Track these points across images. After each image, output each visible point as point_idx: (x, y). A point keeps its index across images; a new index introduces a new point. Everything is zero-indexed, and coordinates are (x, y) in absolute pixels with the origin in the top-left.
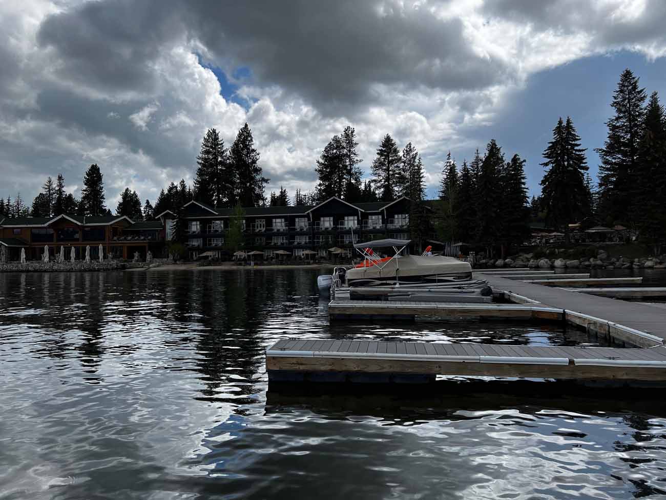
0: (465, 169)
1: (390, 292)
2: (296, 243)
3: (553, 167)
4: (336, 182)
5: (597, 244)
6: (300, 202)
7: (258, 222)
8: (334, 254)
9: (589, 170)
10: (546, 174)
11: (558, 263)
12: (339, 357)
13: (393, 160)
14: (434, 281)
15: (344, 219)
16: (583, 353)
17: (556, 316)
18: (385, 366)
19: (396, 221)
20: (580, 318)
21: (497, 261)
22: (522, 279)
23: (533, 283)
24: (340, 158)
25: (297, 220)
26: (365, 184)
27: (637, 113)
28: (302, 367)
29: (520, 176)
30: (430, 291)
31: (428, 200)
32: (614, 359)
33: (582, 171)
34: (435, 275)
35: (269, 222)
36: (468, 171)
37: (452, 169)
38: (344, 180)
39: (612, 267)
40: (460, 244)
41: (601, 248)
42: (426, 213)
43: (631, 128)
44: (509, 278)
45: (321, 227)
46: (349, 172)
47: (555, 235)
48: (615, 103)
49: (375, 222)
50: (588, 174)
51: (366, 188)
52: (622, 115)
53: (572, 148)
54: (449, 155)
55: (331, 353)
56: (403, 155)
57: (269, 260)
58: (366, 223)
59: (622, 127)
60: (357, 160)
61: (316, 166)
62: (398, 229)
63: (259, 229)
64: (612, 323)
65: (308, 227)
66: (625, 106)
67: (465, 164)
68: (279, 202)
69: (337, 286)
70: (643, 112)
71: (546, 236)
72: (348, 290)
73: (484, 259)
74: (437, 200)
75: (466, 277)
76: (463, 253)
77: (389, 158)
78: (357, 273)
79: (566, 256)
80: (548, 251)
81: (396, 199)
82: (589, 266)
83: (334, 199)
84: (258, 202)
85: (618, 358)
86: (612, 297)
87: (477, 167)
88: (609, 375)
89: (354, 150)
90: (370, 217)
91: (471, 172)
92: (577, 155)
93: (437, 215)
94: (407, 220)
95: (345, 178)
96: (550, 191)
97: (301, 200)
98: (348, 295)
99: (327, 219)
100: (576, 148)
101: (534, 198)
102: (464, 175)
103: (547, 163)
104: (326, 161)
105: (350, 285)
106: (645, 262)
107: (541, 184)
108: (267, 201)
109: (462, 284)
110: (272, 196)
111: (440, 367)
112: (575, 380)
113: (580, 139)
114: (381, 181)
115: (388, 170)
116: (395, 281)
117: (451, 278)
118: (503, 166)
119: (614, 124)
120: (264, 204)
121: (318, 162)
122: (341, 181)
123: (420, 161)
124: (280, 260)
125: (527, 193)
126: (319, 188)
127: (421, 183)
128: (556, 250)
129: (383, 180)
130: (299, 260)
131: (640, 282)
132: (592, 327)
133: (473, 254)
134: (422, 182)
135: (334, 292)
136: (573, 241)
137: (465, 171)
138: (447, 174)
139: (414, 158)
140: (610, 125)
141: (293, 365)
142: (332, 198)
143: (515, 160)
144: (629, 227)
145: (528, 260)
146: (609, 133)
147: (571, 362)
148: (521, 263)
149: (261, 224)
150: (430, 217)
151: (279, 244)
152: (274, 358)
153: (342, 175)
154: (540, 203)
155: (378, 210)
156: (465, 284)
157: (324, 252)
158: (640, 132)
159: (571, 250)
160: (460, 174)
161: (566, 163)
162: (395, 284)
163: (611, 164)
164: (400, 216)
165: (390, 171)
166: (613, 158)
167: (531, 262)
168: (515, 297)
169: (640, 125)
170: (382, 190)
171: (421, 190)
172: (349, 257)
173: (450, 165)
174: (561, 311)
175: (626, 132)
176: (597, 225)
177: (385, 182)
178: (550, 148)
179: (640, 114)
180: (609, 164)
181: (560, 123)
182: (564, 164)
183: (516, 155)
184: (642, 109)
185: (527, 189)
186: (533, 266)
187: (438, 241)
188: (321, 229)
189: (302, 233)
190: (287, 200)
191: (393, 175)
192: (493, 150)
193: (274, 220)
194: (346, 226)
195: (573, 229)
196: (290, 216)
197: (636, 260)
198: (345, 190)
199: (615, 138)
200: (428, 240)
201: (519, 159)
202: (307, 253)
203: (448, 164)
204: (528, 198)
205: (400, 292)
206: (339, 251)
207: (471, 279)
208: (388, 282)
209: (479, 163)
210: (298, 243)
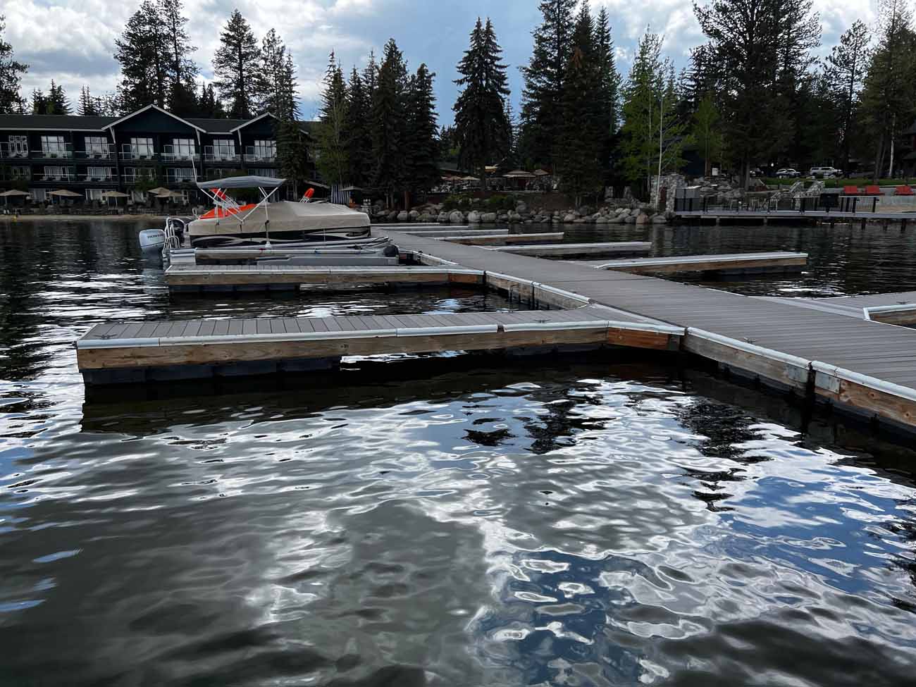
0: (355, 78)
1: (259, 255)
2: (89, 179)
3: (468, 86)
4: (153, 81)
5: (516, 193)
6: (89, 111)
7: (13, 141)
8: (159, 198)
9: (511, 94)
10: (461, 96)
11: (472, 216)
12: (200, 343)
13: (248, 54)
14: (321, 239)
15: (172, 143)
16: (512, 319)
17: (476, 279)
18: (270, 351)
19: (257, 150)
20: (502, 280)
21: (399, 212)
22: (431, 235)
23: (445, 240)
24: (157, 39)
25: (87, 139)
26: (204, 89)
27: (567, 23)
28: (140, 362)
29: (428, 95)
30: (316, 253)
31: (304, 122)
32: (544, 322)
33: (503, 95)
34: (322, 230)
35: (35, 141)
36: (359, 82)
37: (337, 78)
38: (167, 78)
39: (530, 221)
40: (352, 188)
41: (519, 197)
42: (302, 140)
43: (559, 42)
44: (416, 235)
45: (132, 153)
46: (175, 66)
47: (469, 180)
48: (543, 5)
49: (224, 151)
50: (508, 100)
51: (205, 95)
52: (550, 23)
53: (492, 63)
54: (332, 55)
55: (187, 338)
56: (264, 48)
57: (41, 207)
58: (210, 151)
59: (549, 40)
60: (188, 47)
61: (116, 50)
62: (261, 162)
63: (17, 152)
64: (538, 284)
65: (109, 152)
66: (553, 11)
67: (355, 73)
68: (51, 108)
69: (173, 246)
70: (572, 23)
71: (458, 181)
72: (193, 252)
73: (382, 210)
74: (317, 122)
75: (364, 233)
76: (356, 202)
77: (240, 49)
78: (204, 226)
79: (482, 208)
80: (460, 201)
81: (255, 117)
82: (506, 220)
83: (152, 107)
84: (9, 105)
85: (549, 321)
86: (534, 256)
87: (372, 76)
88: (537, 340)
89: (182, 30)
90: (215, 142)
91: (364, 83)
92: (497, 72)
93: (318, 144)
94: (275, 149)
95: (168, 76)
96: (464, 119)
97: (91, 107)
98: (193, 260)
99: (143, 141)
100: (496, 63)
101: (444, 128)
102: (353, 88)
103: (461, 81)
104: (132, 42)
105: (194, 245)
106: (565, 216)
107: (454, 110)
108: (26, 104)
109: (358, 243)
110: (35, 96)
111: (346, 346)
112: (504, 349)
113: (501, 51)
114: (229, 85)
115: (240, 68)
116: (264, 239)
117: (343, 235)
118: (406, 80)
119: (541, 34)
120: (21, 110)
121: (119, 44)
122: (161, 80)
123: (289, 59)
124: (64, 206)
125: (436, 121)
126: (124, 88)
127: (293, 95)
128: (470, 199)
129: (233, 85)
130: (98, 208)
131: (561, 238)
132: (515, 290)
133: (368, 202)
134: (293, 92)
135: (168, 256)
136: (489, 188)
137: (355, 82)
138: (331, 83)
139: (281, 54)
140: (537, 36)
141: (125, 359)
142: (150, 107)
143: (422, 72)
144: (550, 172)
145: (437, 212)
146: (535, 47)
147: (500, 329)
148: (428, 215)
149: (18, 145)
150: (307, 146)
151: (58, 179)
152: (91, 351)
153: (162, 70)
154: (451, 135)
155: (228, 132)
156: (361, 243)
157: (142, 195)
158: (569, 49)
159: (487, 200)
160: (348, 86)
161: (484, 83)
162: (264, 243)
163: (535, 88)
164: (263, 142)
165: (244, 70)
166: (538, 81)
167: (441, 215)
168: (426, 259)
169: (569, 40)
170: (233, 100)
171: (292, 105)
172: (185, 203)
173: (334, 71)
174: (481, 273)
175: (554, 48)
176: (515, 169)
177: (236, 87)
178: (466, 59)
179: (570, 25)
180: (533, 88)
181: (479, 25)
182: (482, 84)
183: (423, 65)
184: (571, 18)
185: (437, 114)
186: (443, 220)
187: (320, 183)
188: (134, 157)
189: (98, 162)
190: (64, 105)
191: (248, 77)
192: (393, 54)
193: (44, 139)
194: (176, 154)
195: (489, 173)
196: (73, 132)
197: (556, 213)
198: (169, 96)
199: (540, 53)
200: (306, 181)
201: (427, 71)
202: (111, 195)
203: (332, 69)
204: (438, 127)
205: (274, 254)
206: (167, 194)
207: (369, 236)
208: (254, 240)
209: (374, 71)
210: (93, 180)
